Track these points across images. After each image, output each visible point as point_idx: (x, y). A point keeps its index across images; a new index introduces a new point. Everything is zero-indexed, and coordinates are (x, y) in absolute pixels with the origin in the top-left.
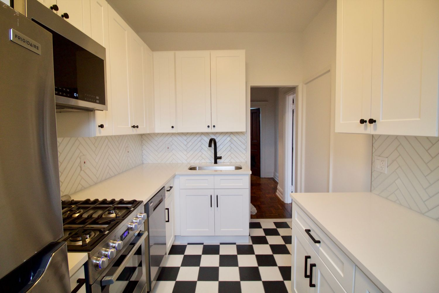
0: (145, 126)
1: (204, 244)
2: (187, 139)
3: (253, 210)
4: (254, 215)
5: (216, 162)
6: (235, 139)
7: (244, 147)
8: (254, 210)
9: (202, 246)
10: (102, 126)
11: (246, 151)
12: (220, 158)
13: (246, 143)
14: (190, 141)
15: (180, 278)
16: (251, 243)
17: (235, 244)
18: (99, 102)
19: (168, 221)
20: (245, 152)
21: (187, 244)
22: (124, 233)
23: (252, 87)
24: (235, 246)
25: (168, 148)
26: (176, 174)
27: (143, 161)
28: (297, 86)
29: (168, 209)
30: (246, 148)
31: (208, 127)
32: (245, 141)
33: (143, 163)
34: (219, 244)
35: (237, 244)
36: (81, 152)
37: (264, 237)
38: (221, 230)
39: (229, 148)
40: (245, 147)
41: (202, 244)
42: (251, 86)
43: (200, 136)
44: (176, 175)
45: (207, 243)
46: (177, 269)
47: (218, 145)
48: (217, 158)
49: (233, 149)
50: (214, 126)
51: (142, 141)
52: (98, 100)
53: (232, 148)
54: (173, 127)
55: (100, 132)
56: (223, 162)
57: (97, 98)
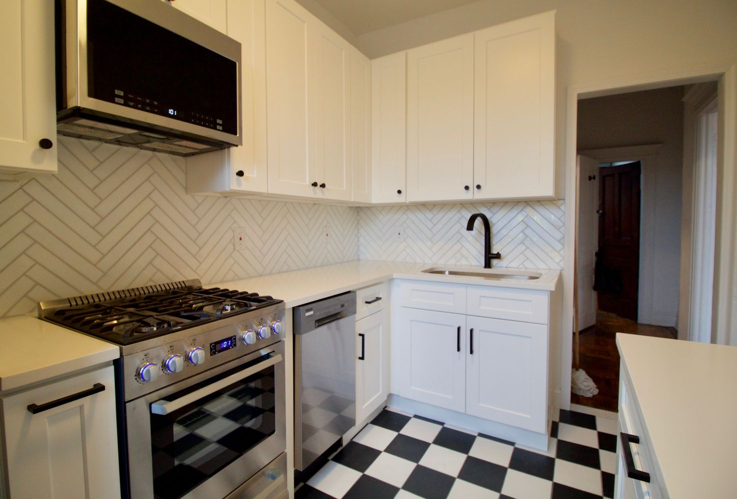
0: (345, 188)
1: (445, 426)
2: (433, 218)
3: (585, 386)
4: (586, 398)
5: (488, 265)
6: (536, 217)
7: (558, 235)
8: (588, 386)
9: (440, 427)
10: (241, 174)
11: (563, 245)
12: (498, 256)
13: (564, 225)
14: (438, 222)
15: (373, 471)
16: (552, 454)
17: (512, 444)
18: (223, 129)
19: (362, 358)
20: (561, 246)
21: (412, 416)
22: (222, 341)
23: (583, 98)
24: (510, 449)
25: (399, 234)
26: (394, 277)
27: (358, 256)
28: (721, 76)
29: (363, 336)
30: (563, 238)
31: (467, 188)
32: (560, 222)
33: (359, 260)
34: (476, 434)
35: (516, 446)
36: (235, 222)
37: (595, 452)
38: (480, 404)
39: (521, 236)
40: (562, 236)
41: (442, 424)
42: (579, 95)
43: (459, 210)
44: (393, 279)
45: (452, 424)
46: (373, 454)
47: (494, 230)
48: (490, 256)
49: (530, 239)
50: (479, 187)
51: (358, 221)
52: (219, 125)
53: (527, 237)
54: (399, 192)
55: (239, 184)
56: (506, 267)
57: (218, 122)
